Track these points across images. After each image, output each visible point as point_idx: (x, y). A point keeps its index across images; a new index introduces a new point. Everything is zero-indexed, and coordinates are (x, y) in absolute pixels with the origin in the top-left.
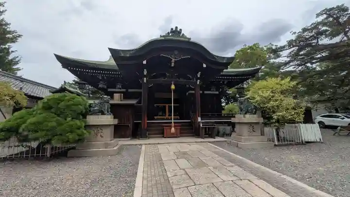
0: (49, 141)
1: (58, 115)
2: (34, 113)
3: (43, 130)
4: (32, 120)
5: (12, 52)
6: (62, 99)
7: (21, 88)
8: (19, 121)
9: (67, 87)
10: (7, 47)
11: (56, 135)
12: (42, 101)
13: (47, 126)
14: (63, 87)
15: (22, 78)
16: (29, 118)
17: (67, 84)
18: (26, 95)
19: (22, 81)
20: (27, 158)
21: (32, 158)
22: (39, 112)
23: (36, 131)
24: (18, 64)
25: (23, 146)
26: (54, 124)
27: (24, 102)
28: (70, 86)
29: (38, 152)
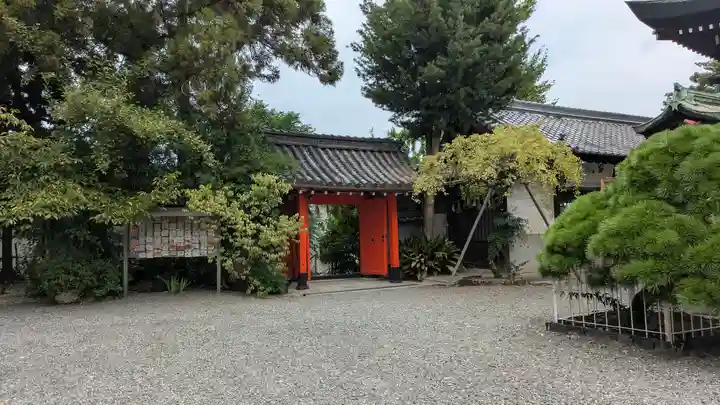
0: (666, 293)
1: (681, 206)
2: (611, 202)
3: (645, 256)
4: (609, 223)
5: (532, 41)
6: (682, 148)
7: (562, 138)
8: (580, 225)
9: (689, 105)
10: (520, 33)
11: (685, 276)
12: (624, 162)
13: (653, 241)
14: (675, 107)
15: (559, 108)
16: (602, 219)
17: (684, 94)
18: (575, 152)
19: (559, 117)
20: (614, 335)
21: (627, 337)
22: (622, 199)
23: (626, 259)
24: (543, 70)
25: (600, 298)
26: (672, 236)
27: (576, 175)
28: (697, 98)
29: (639, 323)
